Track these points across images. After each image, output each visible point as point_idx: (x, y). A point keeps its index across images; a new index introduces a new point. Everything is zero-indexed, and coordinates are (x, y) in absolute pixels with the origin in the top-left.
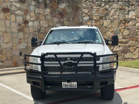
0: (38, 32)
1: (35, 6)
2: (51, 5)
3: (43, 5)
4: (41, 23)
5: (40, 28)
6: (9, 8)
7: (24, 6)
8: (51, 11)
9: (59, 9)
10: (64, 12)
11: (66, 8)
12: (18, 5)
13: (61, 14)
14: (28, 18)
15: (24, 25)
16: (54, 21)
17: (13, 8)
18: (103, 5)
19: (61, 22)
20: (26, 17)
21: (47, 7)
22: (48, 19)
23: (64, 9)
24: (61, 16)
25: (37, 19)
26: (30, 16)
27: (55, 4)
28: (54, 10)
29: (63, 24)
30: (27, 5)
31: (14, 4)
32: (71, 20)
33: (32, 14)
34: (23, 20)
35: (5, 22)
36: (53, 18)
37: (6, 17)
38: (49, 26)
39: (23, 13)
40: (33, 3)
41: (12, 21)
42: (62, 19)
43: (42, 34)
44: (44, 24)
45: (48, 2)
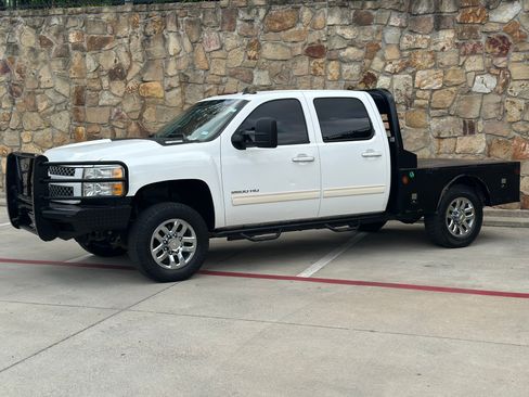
0: (406, 105)
1: (401, 27)
2: (458, 18)
3: (428, 23)
4: (417, 79)
5: (414, 93)
6: (325, 45)
7: (367, 34)
8: (459, 36)
9: (489, 28)
10: (510, 34)
11: (523, 20)
12: (349, 33)
13: (500, 41)
14: (377, 64)
15: (362, 86)
16: (468, 69)
17: (337, 44)
19: (497, 68)
20: (371, 64)
21: (443, 26)
22: (446, 63)
23: (511, 22)
24: (497, 49)
25: (407, 66)
26: (383, 59)
27: (474, 12)
28: (473, 31)
29: (504, 75)
30: (375, 28)
31: (339, 31)
33: (391, 53)
34: (362, 72)
36: (462, 59)
37: (315, 70)
38: (445, 85)
39: (361, 53)
40: (396, 21)
41: (329, 78)
42: (501, 60)
43: (420, 112)
44: (428, 79)
45: (448, 9)
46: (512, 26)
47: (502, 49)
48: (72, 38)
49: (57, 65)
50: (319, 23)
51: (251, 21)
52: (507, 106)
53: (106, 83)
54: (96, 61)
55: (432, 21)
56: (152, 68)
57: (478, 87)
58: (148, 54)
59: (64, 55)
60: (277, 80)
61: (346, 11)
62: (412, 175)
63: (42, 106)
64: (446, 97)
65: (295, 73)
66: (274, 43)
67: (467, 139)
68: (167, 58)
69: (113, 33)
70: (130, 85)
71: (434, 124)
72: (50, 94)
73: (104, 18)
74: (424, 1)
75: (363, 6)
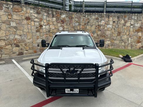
0: (49, 32)
1: (47, 16)
2: (56, 16)
3: (51, 16)
4: (50, 27)
5: (50, 29)
6: (30, 17)
8: (56, 19)
9: (61, 18)
11: (66, 18)
12: (36, 15)
13: (63, 21)
14: (42, 23)
16: (58, 26)
18: (87, 16)
21: (54, 17)
22: (55, 24)
25: (48, 24)
26: (44, 22)
27: (58, 15)
28: (58, 19)
29: (63, 27)
30: (41, 15)
31: (33, 15)
32: (68, 25)
34: (39, 25)
35: (28, 26)
36: (57, 24)
37: (28, 23)
38: (55, 28)
39: (39, 20)
40: (45, 14)
41: (32, 25)
42: (63, 24)
43: (51, 33)
44: (52, 27)
45: (54, 13)
46: (64, 18)
50: (28, 12)
57: (60, 29)
60: (18, 25)
61: (35, 10)
65: (23, 23)
66: (16, 15)
74: (50, 11)
75: (38, 10)
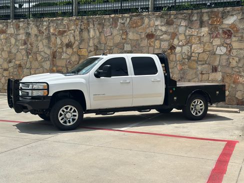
0: (188, 59)
1: (186, 26)
2: (210, 22)
3: (197, 24)
4: (193, 48)
5: (191, 54)
6: (154, 33)
7: (171, 29)
8: (211, 30)
9: (223, 26)
10: (232, 29)
11: (237, 23)
12: (164, 29)
13: (228, 32)
14: (176, 42)
15: (169, 51)
16: (214, 44)
17: (158, 33)
19: (226, 44)
20: (173, 42)
21: (203, 26)
22: (205, 41)
23: (233, 24)
24: (226, 36)
25: (188, 42)
26: (178, 39)
27: (217, 19)
28: (216, 27)
29: (230, 47)
30: (175, 26)
31: (160, 28)
33: (182, 37)
34: (169, 45)
35: (148, 49)
36: (212, 40)
37: (150, 44)
38: (204, 51)
39: (169, 37)
40: (183, 23)
41: (156, 47)
42: (228, 40)
43: (194, 63)
44: (197, 49)
45: (205, 18)
46: (233, 26)
47: (228, 35)
48: (52, 31)
49: (45, 41)
50: (152, 25)
51: (124, 24)
52: (231, 60)
53: (65, 49)
54: (61, 40)
55: (199, 23)
56: (83, 43)
57: (218, 52)
58: (82, 37)
59: (48, 38)
60: (134, 48)
61: (163, 19)
62: (174, 89)
63: (39, 58)
64: (205, 56)
65: (142, 45)
66: (133, 33)
67: (214, 74)
68: (89, 39)
69: (68, 28)
70: (74, 50)
71: (200, 68)
72: (42, 54)
73: (64, 22)
74: (196, 15)
75: (170, 17)
